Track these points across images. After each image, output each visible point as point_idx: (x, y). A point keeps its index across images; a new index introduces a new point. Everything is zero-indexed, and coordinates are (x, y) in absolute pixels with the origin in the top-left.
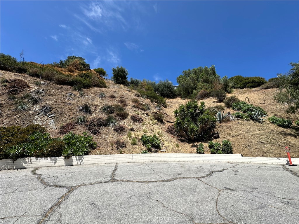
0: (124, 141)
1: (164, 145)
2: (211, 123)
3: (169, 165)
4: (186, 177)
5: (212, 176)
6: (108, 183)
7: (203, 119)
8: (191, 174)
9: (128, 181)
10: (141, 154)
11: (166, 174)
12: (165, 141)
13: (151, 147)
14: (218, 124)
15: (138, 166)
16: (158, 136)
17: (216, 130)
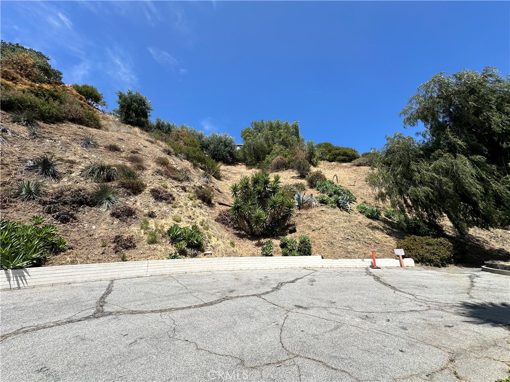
0: (132, 236)
1: (210, 244)
2: (286, 209)
3: (214, 278)
4: (241, 295)
5: (279, 291)
6: (86, 322)
7: (275, 203)
8: (249, 289)
9: (133, 313)
10: (165, 260)
11: (209, 293)
12: (212, 237)
13: (187, 247)
14: (296, 211)
15: (158, 281)
16: (201, 227)
17: (292, 220)
